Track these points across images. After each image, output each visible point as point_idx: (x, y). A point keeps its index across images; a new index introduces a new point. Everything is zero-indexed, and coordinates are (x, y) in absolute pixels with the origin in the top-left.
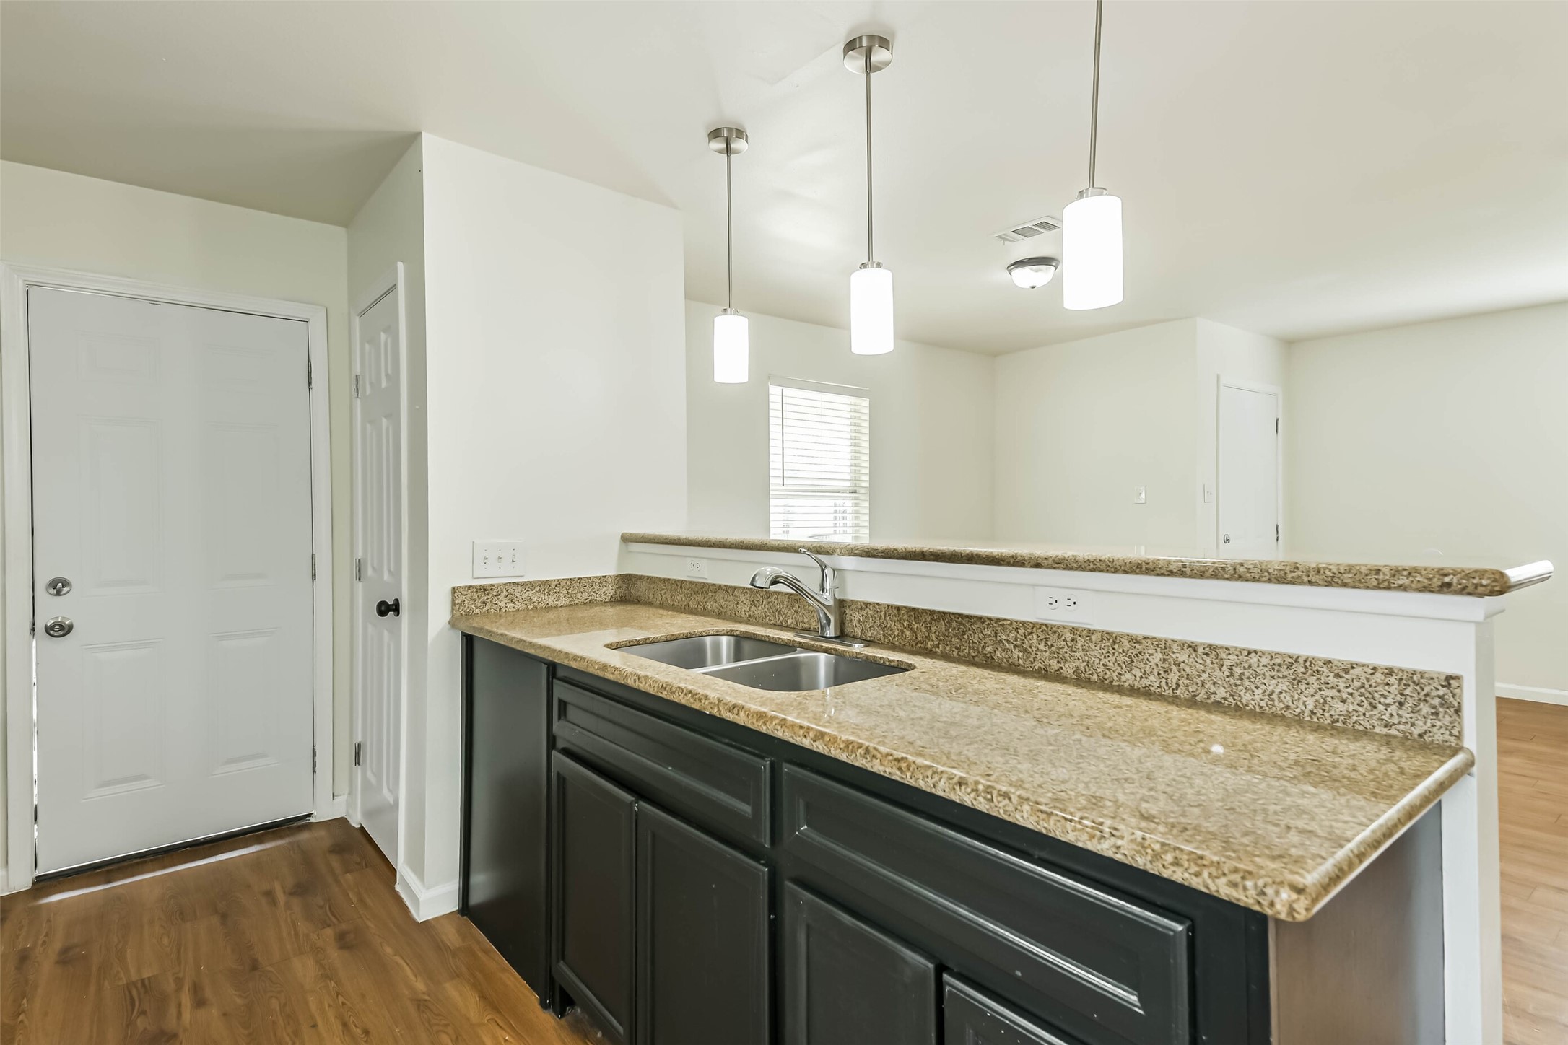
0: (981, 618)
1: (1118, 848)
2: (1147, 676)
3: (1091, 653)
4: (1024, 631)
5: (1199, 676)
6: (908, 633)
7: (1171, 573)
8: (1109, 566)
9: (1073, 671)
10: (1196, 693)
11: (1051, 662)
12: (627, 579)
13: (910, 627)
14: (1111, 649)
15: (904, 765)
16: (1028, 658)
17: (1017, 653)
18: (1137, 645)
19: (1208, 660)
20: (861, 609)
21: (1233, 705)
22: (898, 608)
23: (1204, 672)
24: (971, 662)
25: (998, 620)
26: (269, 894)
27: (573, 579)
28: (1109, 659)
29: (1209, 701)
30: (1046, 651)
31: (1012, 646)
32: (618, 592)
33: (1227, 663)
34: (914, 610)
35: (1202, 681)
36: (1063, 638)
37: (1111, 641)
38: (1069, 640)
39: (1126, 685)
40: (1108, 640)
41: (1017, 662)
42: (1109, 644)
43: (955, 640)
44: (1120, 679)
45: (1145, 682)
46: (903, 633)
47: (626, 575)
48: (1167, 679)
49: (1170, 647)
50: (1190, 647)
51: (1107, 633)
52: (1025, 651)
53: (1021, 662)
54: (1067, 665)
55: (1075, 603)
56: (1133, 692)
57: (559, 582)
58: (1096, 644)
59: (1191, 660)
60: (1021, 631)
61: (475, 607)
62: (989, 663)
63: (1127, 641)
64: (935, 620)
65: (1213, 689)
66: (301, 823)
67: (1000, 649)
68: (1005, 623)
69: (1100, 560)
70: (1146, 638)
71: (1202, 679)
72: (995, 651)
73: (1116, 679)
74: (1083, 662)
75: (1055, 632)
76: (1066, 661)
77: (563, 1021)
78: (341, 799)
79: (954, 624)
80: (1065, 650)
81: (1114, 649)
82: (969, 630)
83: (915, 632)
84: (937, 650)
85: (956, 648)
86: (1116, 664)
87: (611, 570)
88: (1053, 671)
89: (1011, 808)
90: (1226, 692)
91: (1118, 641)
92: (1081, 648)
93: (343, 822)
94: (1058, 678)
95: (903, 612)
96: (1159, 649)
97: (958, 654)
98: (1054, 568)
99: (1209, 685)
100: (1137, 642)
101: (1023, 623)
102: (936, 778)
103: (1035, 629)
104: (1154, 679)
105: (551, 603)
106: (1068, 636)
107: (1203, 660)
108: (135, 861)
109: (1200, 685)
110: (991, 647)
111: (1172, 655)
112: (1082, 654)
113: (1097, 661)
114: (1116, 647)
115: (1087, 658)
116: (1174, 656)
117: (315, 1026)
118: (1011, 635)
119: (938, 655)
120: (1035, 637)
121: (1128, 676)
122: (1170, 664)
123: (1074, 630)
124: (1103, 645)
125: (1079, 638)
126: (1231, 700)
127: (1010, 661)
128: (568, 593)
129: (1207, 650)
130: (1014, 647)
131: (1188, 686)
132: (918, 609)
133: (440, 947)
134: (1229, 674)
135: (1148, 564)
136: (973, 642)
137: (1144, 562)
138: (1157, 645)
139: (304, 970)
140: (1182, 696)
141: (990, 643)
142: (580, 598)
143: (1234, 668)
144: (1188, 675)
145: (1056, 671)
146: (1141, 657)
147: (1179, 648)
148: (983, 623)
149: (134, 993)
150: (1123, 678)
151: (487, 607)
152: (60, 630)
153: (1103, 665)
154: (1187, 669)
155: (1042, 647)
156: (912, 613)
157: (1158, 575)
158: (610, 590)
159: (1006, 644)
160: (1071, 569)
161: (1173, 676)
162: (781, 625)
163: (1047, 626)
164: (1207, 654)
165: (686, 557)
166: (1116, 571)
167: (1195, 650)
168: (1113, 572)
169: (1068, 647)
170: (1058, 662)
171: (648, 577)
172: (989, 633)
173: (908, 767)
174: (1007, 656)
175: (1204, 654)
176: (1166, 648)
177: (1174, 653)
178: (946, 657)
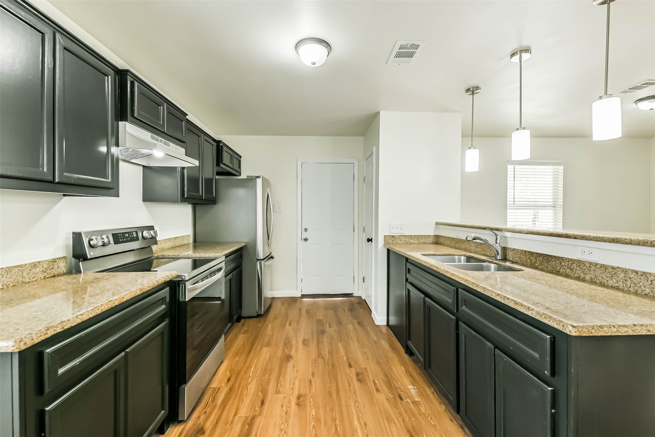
0: (555, 256)
1: (532, 313)
2: (618, 282)
3: (597, 272)
4: (571, 262)
5: (639, 283)
6: (529, 260)
7: (627, 243)
8: (602, 240)
9: (589, 278)
10: (637, 290)
11: (581, 274)
12: (437, 237)
13: (529, 258)
14: (604, 271)
15: (485, 289)
16: (573, 272)
17: (568, 270)
18: (615, 270)
19: (642, 278)
20: (512, 251)
21: (652, 296)
22: (525, 251)
23: (641, 282)
24: (551, 272)
25: (562, 258)
26: (344, 309)
27: (419, 235)
28: (604, 275)
29: (642, 293)
30: (579, 270)
31: (567, 267)
32: (434, 240)
33: (650, 279)
34: (531, 252)
35: (640, 286)
36: (586, 266)
37: (604, 268)
38: (588, 266)
39: (610, 285)
40: (603, 267)
41: (568, 274)
42: (603, 269)
43: (546, 264)
44: (608, 283)
45: (617, 285)
46: (527, 260)
47: (437, 235)
48: (626, 284)
49: (627, 272)
50: (635, 272)
51: (603, 265)
52: (571, 270)
53: (570, 274)
54: (587, 276)
55: (591, 253)
56: (612, 287)
57: (415, 236)
58: (599, 269)
59: (635, 277)
60: (570, 262)
61: (390, 241)
62: (558, 273)
63: (611, 268)
64: (538, 256)
65: (644, 289)
66: (351, 295)
67: (562, 268)
68: (564, 259)
69: (599, 237)
70: (618, 268)
71: (640, 285)
72: (560, 269)
73: (606, 282)
74: (593, 275)
75: (583, 263)
76: (587, 274)
77: (410, 358)
78: (360, 291)
79: (545, 258)
80: (587, 270)
81: (605, 271)
82: (551, 261)
83: (531, 260)
84: (539, 267)
85: (546, 267)
86: (606, 277)
87: (432, 234)
88: (582, 278)
89: (509, 302)
90: (649, 290)
91: (607, 268)
92: (593, 270)
93: (360, 297)
94: (584, 280)
95: (527, 253)
96: (623, 272)
97: (547, 269)
98: (582, 239)
99: (642, 287)
100: (615, 269)
101: (571, 260)
102: (492, 293)
103: (575, 262)
104: (621, 283)
105: (412, 242)
106: (588, 265)
107: (641, 277)
108: (318, 295)
109: (639, 287)
110: (559, 267)
111: (628, 275)
112: (593, 272)
113: (599, 275)
114: (606, 270)
115: (595, 274)
116: (629, 275)
117: (352, 339)
118: (567, 263)
119: (539, 269)
120: (575, 265)
121: (610, 282)
122: (627, 278)
123: (590, 263)
124: (601, 269)
125: (592, 266)
126: (651, 293)
127: (566, 273)
128: (417, 239)
129: (642, 274)
130: (567, 268)
131: (634, 287)
132: (532, 252)
133: (381, 332)
134: (650, 283)
135: (617, 239)
136: (552, 265)
137: (616, 238)
138: (622, 271)
139: (350, 327)
140: (632, 291)
141: (559, 266)
142: (421, 241)
143: (653, 281)
144: (634, 283)
145: (583, 278)
146: (616, 275)
147: (631, 272)
148: (556, 258)
149: (319, 322)
150: (609, 282)
151: (393, 242)
152: (306, 240)
153: (601, 277)
154: (634, 281)
155: (578, 268)
156: (530, 253)
157: (622, 243)
158: (431, 240)
159: (564, 267)
160: (588, 240)
161: (629, 283)
162: (485, 255)
163: (580, 261)
164: (642, 275)
165: (456, 230)
166: (605, 241)
167: (637, 273)
168: (604, 242)
169: (588, 269)
170: (584, 274)
171: (444, 236)
172: (558, 262)
173: (486, 290)
174: (564, 271)
175: (641, 275)
176: (626, 272)
177: (629, 274)
178: (542, 270)
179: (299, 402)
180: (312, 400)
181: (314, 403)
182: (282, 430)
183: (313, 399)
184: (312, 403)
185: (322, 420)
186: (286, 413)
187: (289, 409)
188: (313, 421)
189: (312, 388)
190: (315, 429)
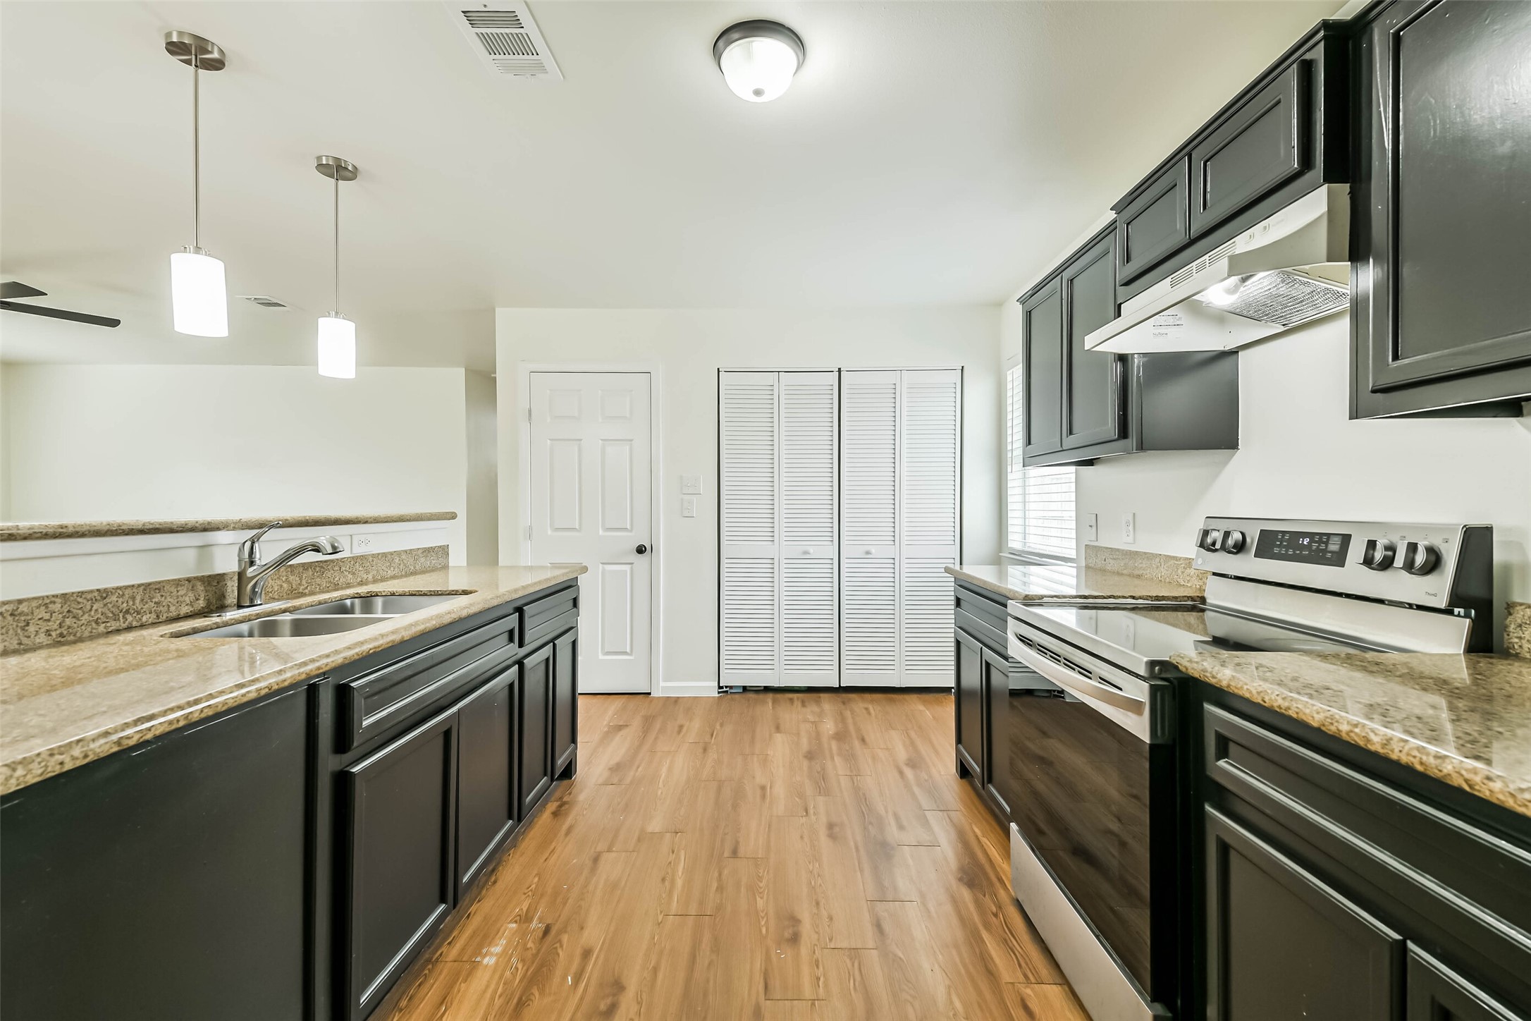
3: (378, 566)
6: (286, 585)
11: (363, 576)
16: (353, 578)
17: (350, 576)
18: (392, 556)
30: (361, 571)
31: (346, 574)
42: (384, 558)
43: (318, 580)
45: (394, 573)
52: (354, 574)
53: (351, 581)
54: (370, 575)
55: (369, 542)
60: (352, 563)
62: (335, 589)
64: (304, 570)
67: (341, 577)
68: (344, 560)
72: (339, 579)
74: (376, 570)
75: (365, 558)
80: (369, 567)
81: (386, 560)
82: (326, 569)
83: (291, 583)
86: (386, 567)
92: (375, 564)
96: (398, 556)
101: (353, 558)
103: (356, 559)
104: (397, 570)
106: (371, 559)
110: (337, 577)
116: (402, 557)
118: (347, 567)
120: (356, 564)
122: (401, 561)
124: (382, 560)
130: (349, 573)
136: (328, 578)
144: (405, 564)
145: (365, 580)
159: (343, 573)
169: (371, 565)
170: (366, 575)
172: (337, 569)
179: (793, 926)
180: (764, 930)
181: (759, 923)
182: (819, 875)
183: (761, 931)
184: (763, 923)
185: (743, 890)
186: (818, 904)
187: (815, 910)
188: (761, 888)
189: (761, 965)
190: (759, 876)
